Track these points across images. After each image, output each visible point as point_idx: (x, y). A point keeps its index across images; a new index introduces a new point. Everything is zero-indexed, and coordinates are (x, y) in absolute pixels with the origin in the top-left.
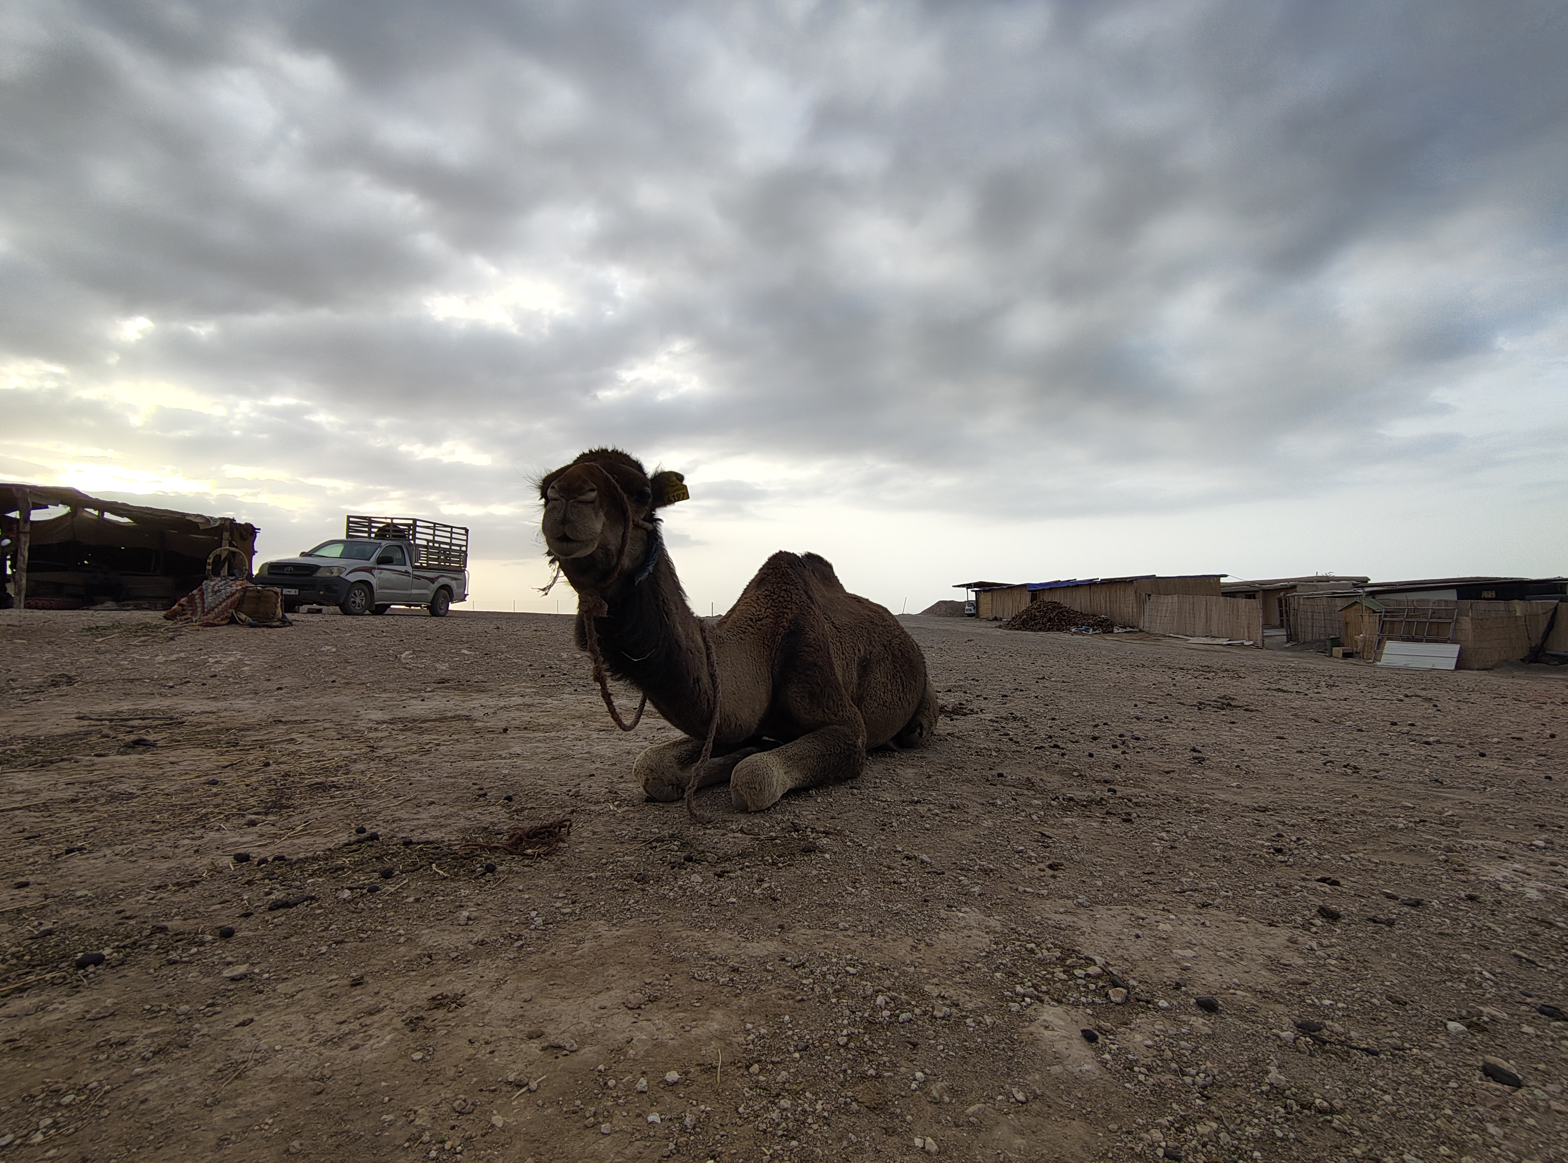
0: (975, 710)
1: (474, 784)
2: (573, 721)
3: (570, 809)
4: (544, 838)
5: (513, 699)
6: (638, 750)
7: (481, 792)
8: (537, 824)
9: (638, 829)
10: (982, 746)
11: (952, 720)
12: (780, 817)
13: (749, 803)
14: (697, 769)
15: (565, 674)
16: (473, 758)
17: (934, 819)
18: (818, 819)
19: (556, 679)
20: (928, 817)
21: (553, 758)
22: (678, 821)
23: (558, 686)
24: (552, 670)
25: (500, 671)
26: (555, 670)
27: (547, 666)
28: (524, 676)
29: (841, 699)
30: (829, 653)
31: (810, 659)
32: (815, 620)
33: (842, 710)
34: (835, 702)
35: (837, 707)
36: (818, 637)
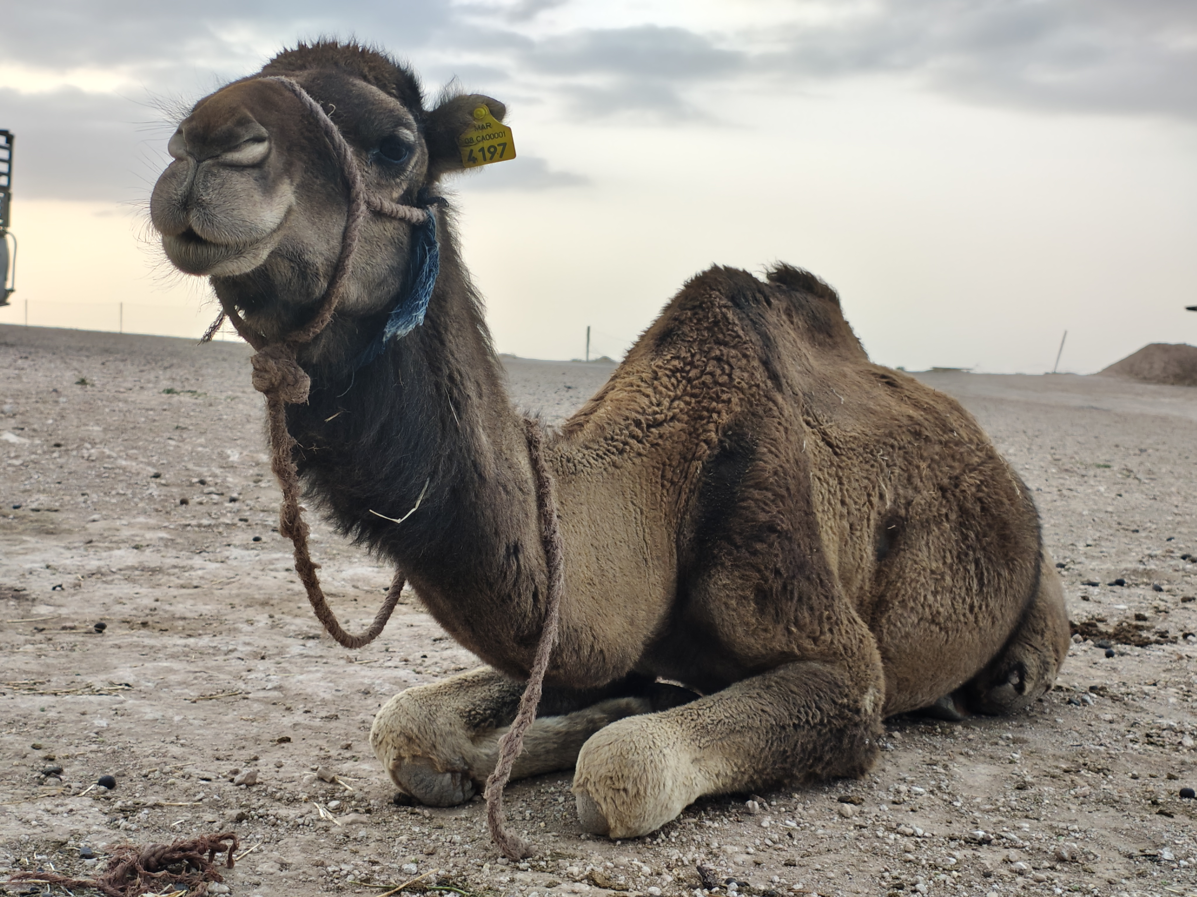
1: (35, 747)
2: (250, 613)
3: (234, 812)
4: (179, 871)
5: (116, 552)
6: (387, 687)
7: (49, 766)
8: (168, 840)
9: (374, 863)
10: (1164, 722)
11: (1109, 655)
12: (675, 854)
13: (612, 822)
15: (233, 500)
16: (32, 689)
17: (1012, 882)
18: (757, 864)
19: (214, 510)
20: (1001, 877)
21: (203, 697)
22: (458, 849)
23: (217, 526)
24: (206, 490)
25: (88, 487)
26: (212, 489)
27: (195, 480)
28: (142, 499)
29: (831, 606)
30: (808, 503)
31: (763, 517)
32: (781, 429)
33: (831, 631)
34: (817, 613)
35: (821, 622)
36: (787, 466)
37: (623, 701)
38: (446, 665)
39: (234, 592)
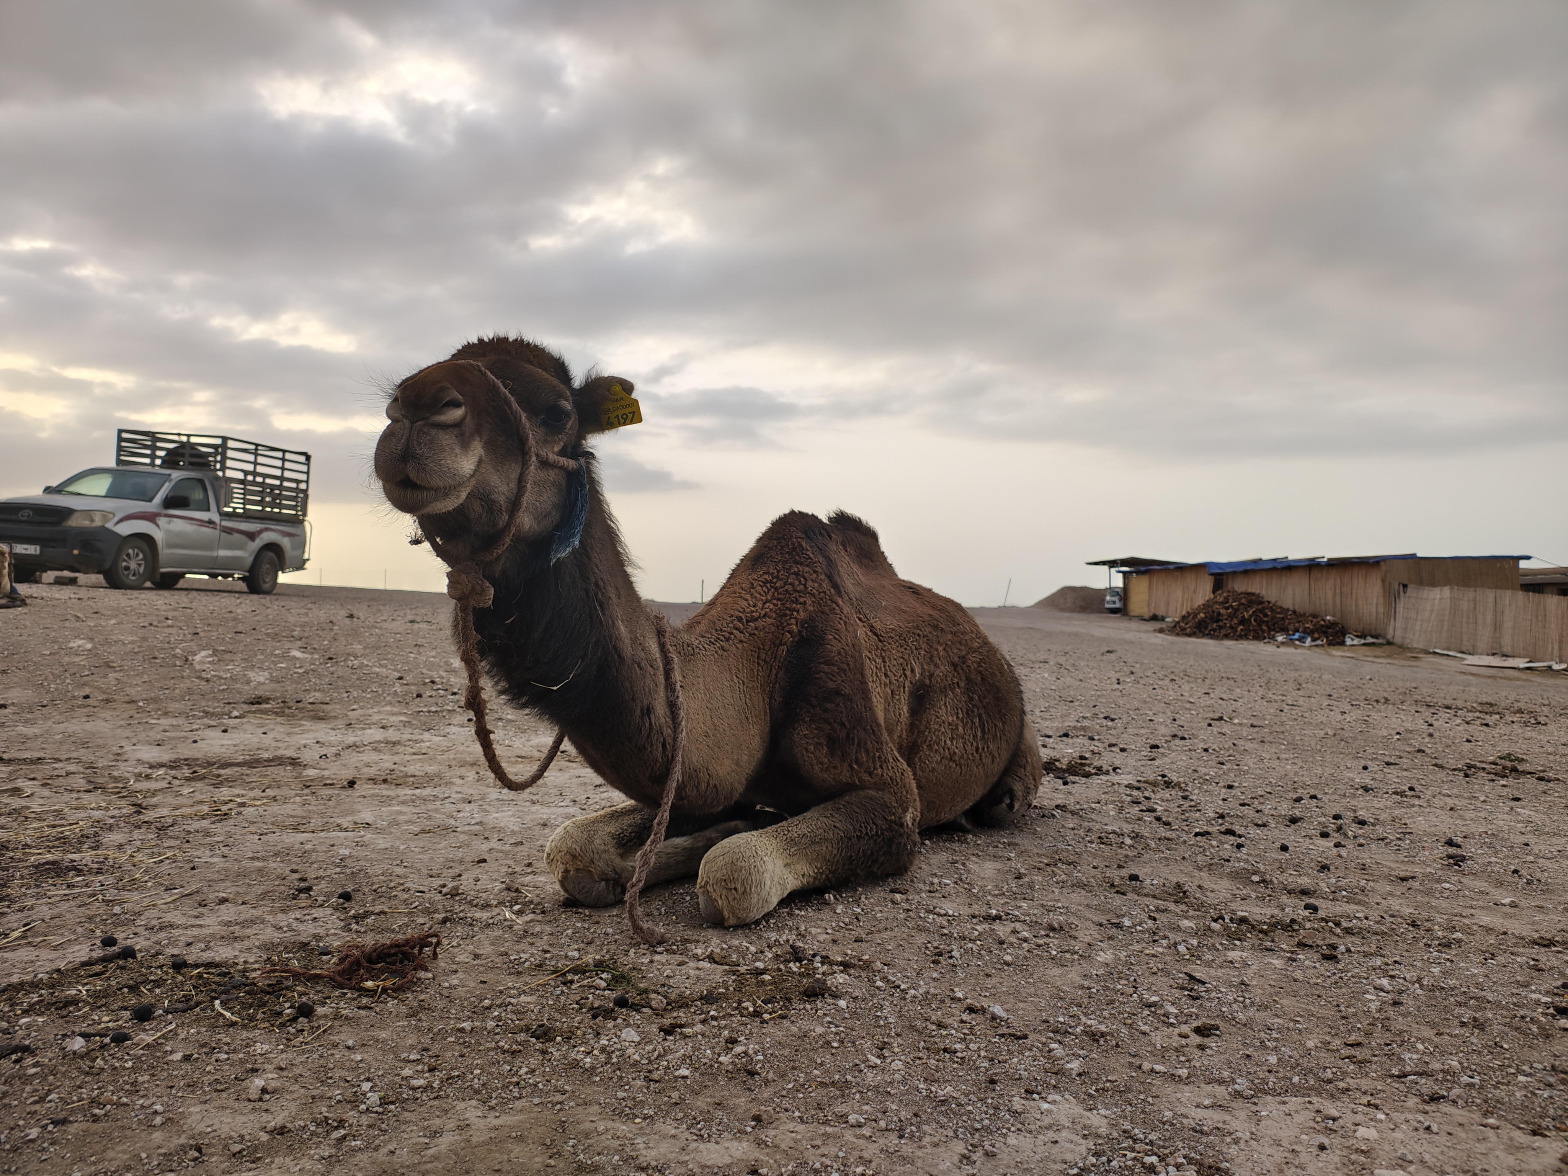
0: (1104, 769)
1: (293, 871)
2: (462, 771)
3: (439, 916)
4: (394, 964)
5: (369, 731)
6: (560, 820)
7: (302, 885)
8: (386, 939)
9: (546, 952)
10: (1109, 828)
11: (1065, 783)
12: (773, 936)
13: (726, 913)
14: (645, 854)
15: (454, 694)
16: (296, 828)
17: (1020, 947)
18: (834, 941)
19: (440, 701)
20: (1011, 944)
21: (424, 831)
22: (611, 939)
23: (442, 712)
24: (435, 688)
25: (351, 686)
26: (440, 686)
27: (427, 681)
28: (389, 695)
29: (881, 749)
30: (863, 675)
31: (831, 685)
32: (842, 622)
33: (881, 767)
34: (871, 754)
35: (874, 761)
36: (847, 648)
37: (733, 824)
38: (603, 803)
39: (452, 756)
